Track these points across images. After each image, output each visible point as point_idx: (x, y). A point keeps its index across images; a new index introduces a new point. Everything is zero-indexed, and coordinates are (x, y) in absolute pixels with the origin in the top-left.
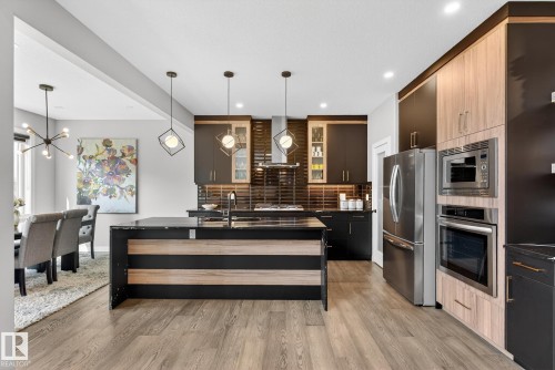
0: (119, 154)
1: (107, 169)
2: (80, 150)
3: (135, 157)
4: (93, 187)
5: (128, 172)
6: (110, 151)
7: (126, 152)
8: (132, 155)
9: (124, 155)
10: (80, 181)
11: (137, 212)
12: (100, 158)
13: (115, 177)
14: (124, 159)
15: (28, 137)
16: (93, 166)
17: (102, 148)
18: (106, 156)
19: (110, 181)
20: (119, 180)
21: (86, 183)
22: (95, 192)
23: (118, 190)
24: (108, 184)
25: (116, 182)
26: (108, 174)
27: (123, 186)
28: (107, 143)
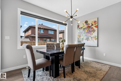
0: (90, 25)
1: (86, 31)
2: (78, 26)
3: (97, 24)
4: (82, 37)
5: (94, 31)
6: (87, 24)
7: (93, 24)
8: (96, 24)
9: (92, 25)
10: (78, 36)
11: (98, 46)
12: (84, 27)
13: (89, 33)
14: (92, 27)
15: (67, 24)
16: (82, 30)
17: (85, 24)
18: (86, 26)
19: (87, 35)
20: (91, 34)
21: (80, 36)
22: (83, 39)
23: (90, 38)
24: (87, 36)
25: (89, 35)
26: (87, 32)
27: (92, 36)
28: (86, 22)
